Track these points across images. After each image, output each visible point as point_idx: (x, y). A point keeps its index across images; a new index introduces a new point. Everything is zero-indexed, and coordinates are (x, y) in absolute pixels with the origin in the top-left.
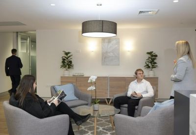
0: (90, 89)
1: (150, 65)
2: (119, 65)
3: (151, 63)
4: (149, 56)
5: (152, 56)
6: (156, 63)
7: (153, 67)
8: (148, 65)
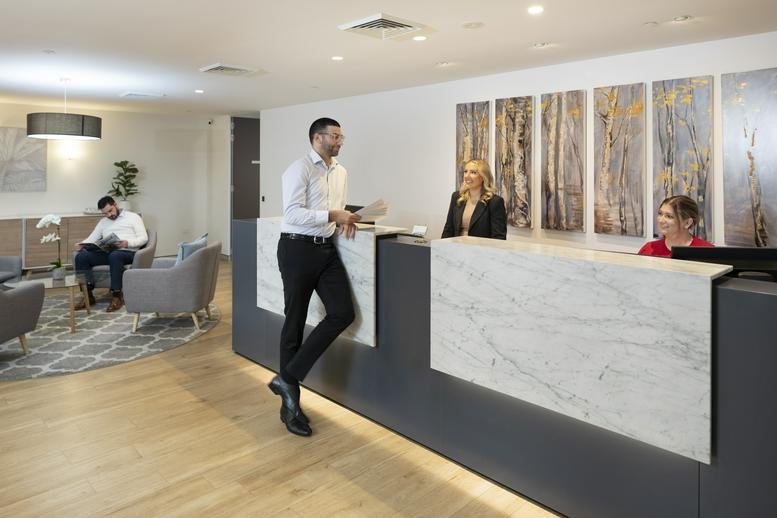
0: (45, 239)
1: (122, 189)
2: (44, 190)
3: (124, 185)
4: (121, 170)
5: (126, 170)
6: (133, 185)
7: (128, 193)
8: (117, 190)
